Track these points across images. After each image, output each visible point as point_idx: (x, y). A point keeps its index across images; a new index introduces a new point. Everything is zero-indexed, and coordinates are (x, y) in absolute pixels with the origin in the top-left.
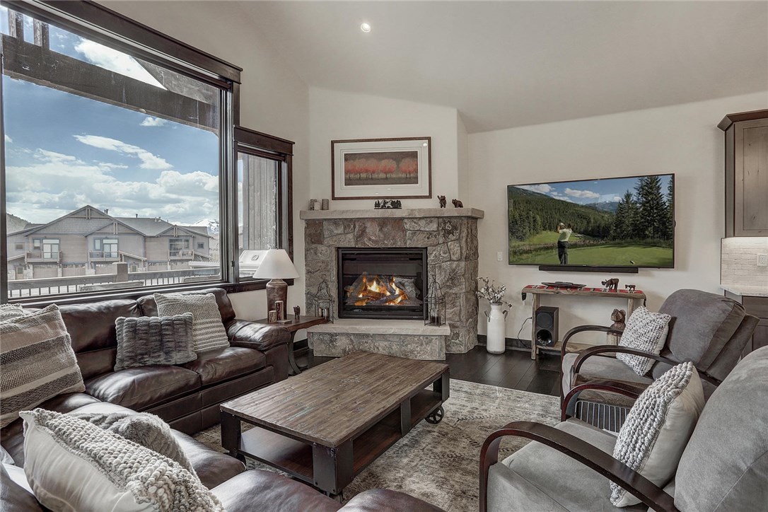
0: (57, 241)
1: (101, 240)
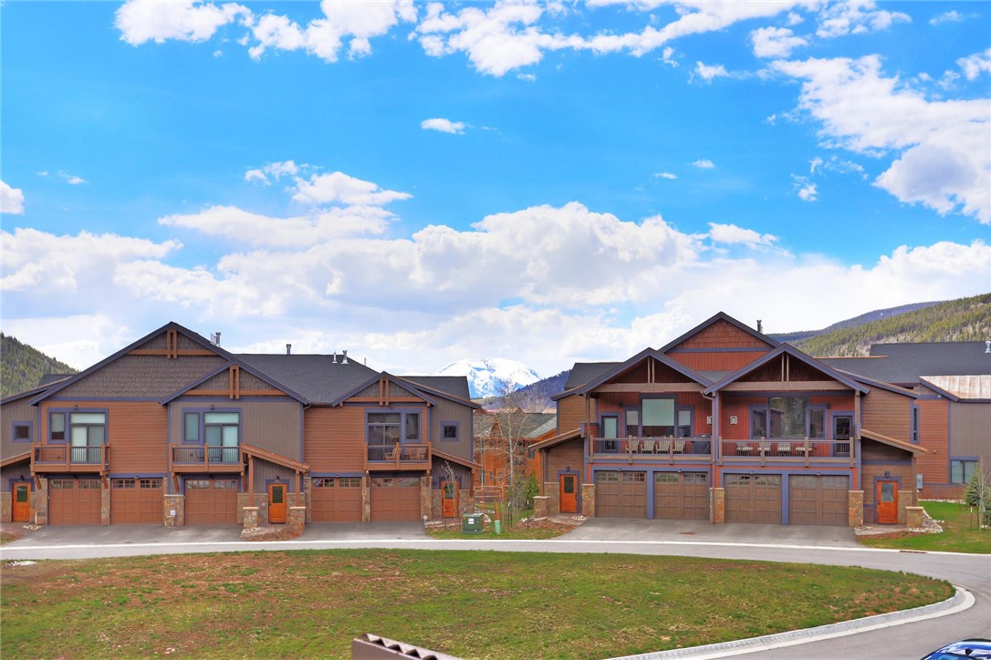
0: (100, 419)
1: (201, 415)
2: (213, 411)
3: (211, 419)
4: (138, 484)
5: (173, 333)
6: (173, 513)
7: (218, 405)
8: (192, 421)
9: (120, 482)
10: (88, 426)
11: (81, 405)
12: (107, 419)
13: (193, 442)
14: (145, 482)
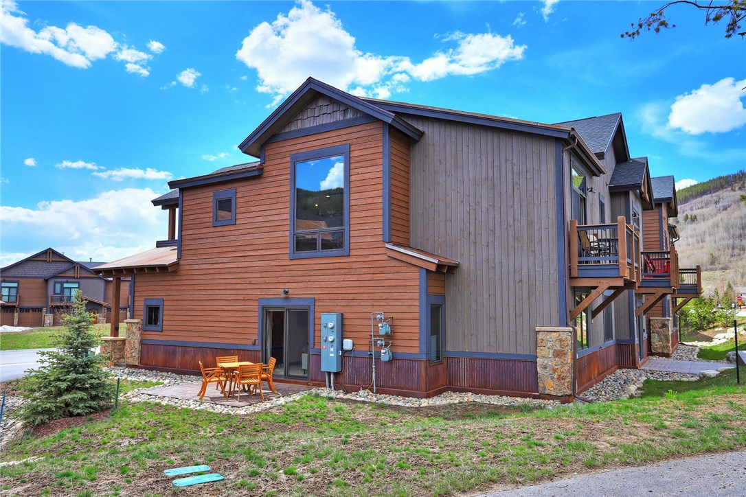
2: (67, 282)
3: (66, 285)
4: (31, 311)
5: (50, 252)
6: (48, 321)
7: (69, 280)
8: (58, 286)
9: (22, 310)
10: (9, 288)
11: (7, 279)
12: (18, 285)
13: (58, 294)
14: (34, 310)
